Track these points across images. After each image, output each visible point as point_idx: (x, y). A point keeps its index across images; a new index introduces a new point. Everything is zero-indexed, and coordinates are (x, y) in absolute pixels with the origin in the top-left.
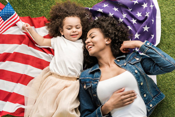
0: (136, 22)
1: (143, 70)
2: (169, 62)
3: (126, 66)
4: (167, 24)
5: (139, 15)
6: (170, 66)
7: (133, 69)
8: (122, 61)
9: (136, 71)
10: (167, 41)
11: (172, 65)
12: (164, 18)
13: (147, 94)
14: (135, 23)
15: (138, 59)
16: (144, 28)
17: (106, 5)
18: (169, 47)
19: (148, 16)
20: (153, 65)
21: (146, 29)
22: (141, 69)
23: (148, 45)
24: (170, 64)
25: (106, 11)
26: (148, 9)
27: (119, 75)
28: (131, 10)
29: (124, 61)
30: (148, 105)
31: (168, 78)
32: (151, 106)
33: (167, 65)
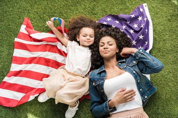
0: (133, 31)
1: (139, 71)
2: (157, 64)
3: (125, 68)
4: (158, 33)
5: (135, 26)
6: (157, 68)
7: (131, 71)
8: (123, 64)
9: (134, 72)
10: (158, 46)
11: (159, 67)
12: (155, 28)
13: (142, 89)
14: (132, 33)
15: (135, 62)
16: (139, 36)
17: (109, 18)
18: (159, 51)
19: (143, 27)
20: (145, 67)
21: (141, 37)
22: (138, 70)
23: (141, 52)
24: (158, 67)
25: (110, 24)
26: (143, 21)
27: (121, 75)
28: (129, 22)
29: (125, 64)
30: (143, 97)
31: (159, 75)
32: (146, 97)
33: (155, 68)
